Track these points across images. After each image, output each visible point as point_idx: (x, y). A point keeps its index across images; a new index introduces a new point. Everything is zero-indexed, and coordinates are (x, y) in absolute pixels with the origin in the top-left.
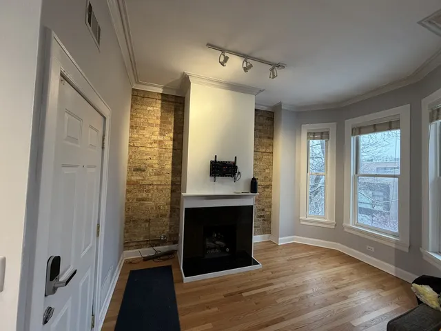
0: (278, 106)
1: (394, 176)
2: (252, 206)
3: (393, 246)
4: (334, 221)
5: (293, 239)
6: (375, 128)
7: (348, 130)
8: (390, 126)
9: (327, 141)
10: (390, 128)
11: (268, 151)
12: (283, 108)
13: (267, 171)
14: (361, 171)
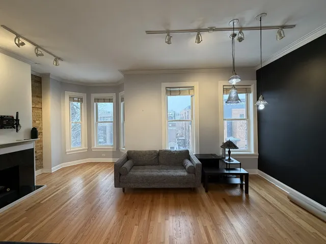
0: (47, 75)
1: (111, 122)
2: (33, 149)
3: (112, 150)
4: (87, 148)
5: (62, 166)
6: (104, 100)
7: (93, 100)
8: (110, 101)
9: (81, 104)
10: (110, 102)
11: (37, 106)
12: (51, 77)
13: (37, 122)
14: (99, 120)
